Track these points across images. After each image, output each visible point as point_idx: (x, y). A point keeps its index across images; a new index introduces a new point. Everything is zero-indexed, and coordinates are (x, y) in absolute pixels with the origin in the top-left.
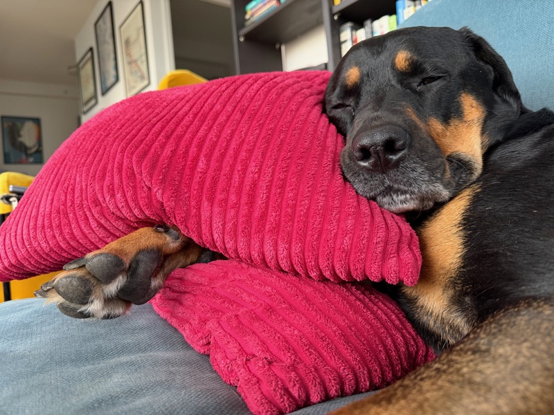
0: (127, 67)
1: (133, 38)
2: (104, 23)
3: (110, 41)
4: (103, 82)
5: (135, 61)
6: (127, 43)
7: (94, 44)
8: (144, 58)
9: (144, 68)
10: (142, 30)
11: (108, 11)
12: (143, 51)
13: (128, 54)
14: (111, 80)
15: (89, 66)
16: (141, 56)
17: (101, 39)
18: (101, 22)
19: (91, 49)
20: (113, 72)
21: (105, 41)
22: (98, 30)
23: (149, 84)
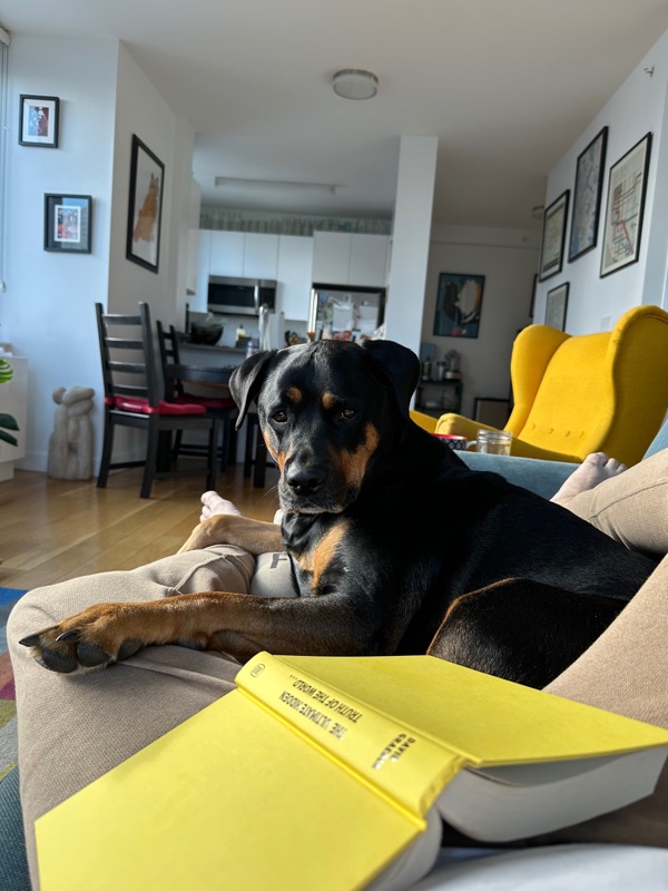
0: (610, 228)
1: (627, 188)
2: (592, 159)
3: (595, 187)
4: (575, 243)
5: (624, 222)
6: (618, 191)
7: (571, 187)
8: (637, 220)
9: (634, 232)
10: (642, 177)
11: (600, 141)
12: (638, 210)
13: (617, 209)
15: (560, 216)
17: (583, 181)
18: (587, 155)
19: (567, 193)
20: (590, 233)
21: (587, 185)
22: (581, 167)
23: (637, 260)
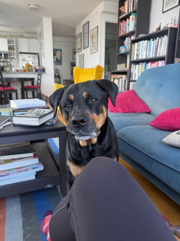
0: (92, 44)
1: (94, 36)
2: (86, 27)
3: (87, 34)
4: (84, 45)
5: (94, 43)
6: (92, 36)
7: (82, 32)
8: (97, 43)
9: (96, 46)
10: (97, 35)
11: (87, 24)
12: (97, 41)
13: (92, 40)
14: (86, 46)
15: (80, 38)
16: (96, 43)
17: (84, 32)
18: (85, 26)
19: (81, 33)
20: (87, 43)
21: (85, 33)
22: (84, 28)
23: (97, 51)
